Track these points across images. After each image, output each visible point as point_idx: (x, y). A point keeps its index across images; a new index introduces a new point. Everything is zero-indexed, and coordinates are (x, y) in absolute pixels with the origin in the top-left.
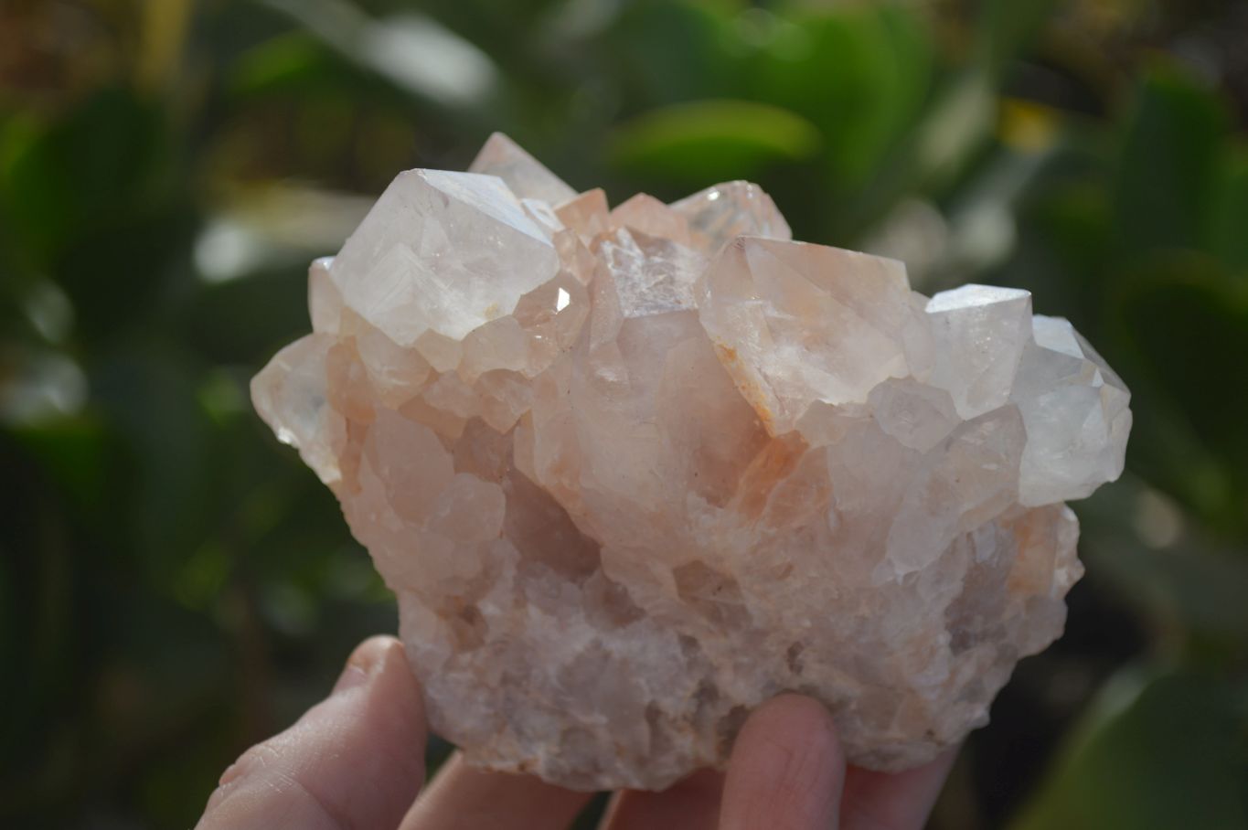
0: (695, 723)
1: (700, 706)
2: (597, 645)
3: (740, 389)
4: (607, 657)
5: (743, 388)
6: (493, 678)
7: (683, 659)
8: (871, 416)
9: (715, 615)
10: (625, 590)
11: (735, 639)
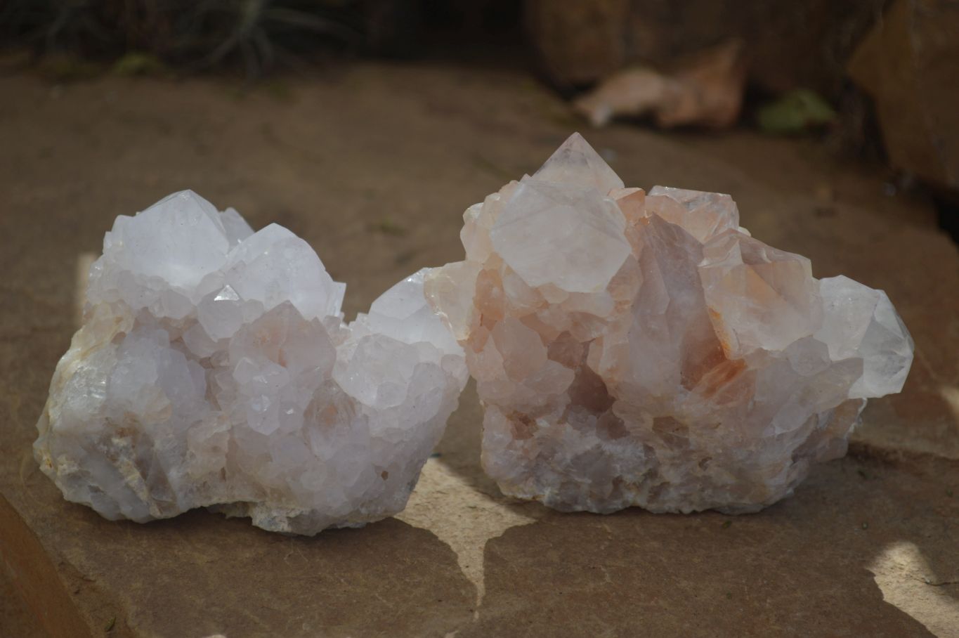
0: (639, 487)
1: (645, 480)
2: (599, 447)
3: (716, 332)
4: (602, 453)
5: (718, 332)
6: (533, 455)
7: (644, 458)
8: (787, 359)
9: (669, 440)
10: (623, 422)
11: (677, 452)
